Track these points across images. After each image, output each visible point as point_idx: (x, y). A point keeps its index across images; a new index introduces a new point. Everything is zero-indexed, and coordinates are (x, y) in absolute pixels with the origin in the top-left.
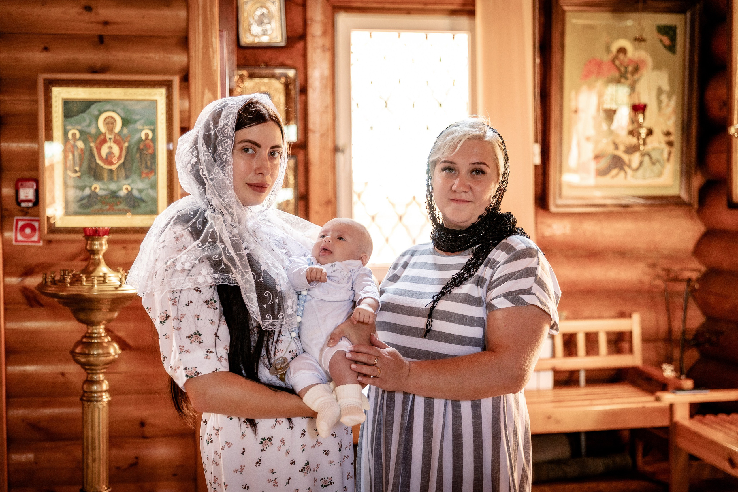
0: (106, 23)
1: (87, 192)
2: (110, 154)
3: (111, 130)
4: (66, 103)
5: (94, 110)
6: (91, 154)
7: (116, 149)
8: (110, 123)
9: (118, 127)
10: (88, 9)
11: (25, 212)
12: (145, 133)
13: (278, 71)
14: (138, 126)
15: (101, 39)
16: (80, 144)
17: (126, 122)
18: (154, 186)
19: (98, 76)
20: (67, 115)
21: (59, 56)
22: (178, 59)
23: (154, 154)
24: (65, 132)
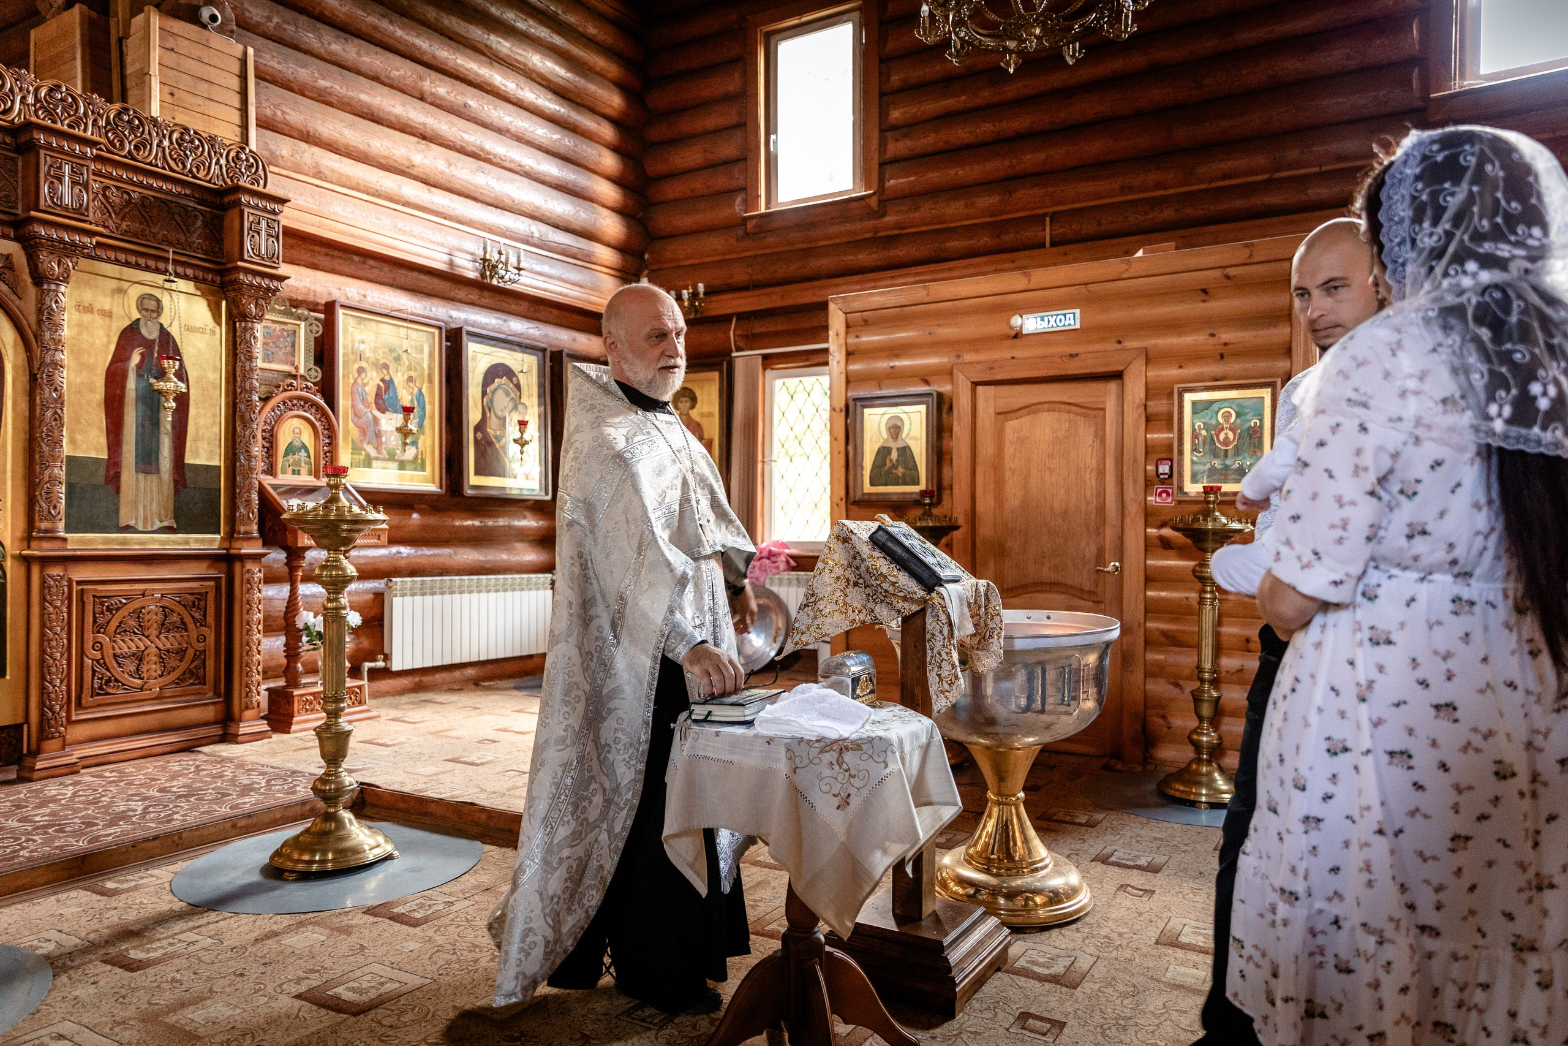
0: (1226, 344)
1: (1207, 466)
2: (1226, 438)
3: (1227, 421)
4: (1194, 403)
5: (1215, 407)
6: (1212, 439)
7: (1231, 435)
8: (1227, 416)
9: (1233, 419)
10: (1213, 335)
11: (1162, 482)
12: (1254, 422)
14: (1249, 417)
15: (1222, 356)
16: (1204, 433)
17: (1238, 415)
19: (1218, 383)
20: (1195, 412)
21: (1190, 371)
22: (1282, 365)
23: (1261, 438)
24: (1193, 425)
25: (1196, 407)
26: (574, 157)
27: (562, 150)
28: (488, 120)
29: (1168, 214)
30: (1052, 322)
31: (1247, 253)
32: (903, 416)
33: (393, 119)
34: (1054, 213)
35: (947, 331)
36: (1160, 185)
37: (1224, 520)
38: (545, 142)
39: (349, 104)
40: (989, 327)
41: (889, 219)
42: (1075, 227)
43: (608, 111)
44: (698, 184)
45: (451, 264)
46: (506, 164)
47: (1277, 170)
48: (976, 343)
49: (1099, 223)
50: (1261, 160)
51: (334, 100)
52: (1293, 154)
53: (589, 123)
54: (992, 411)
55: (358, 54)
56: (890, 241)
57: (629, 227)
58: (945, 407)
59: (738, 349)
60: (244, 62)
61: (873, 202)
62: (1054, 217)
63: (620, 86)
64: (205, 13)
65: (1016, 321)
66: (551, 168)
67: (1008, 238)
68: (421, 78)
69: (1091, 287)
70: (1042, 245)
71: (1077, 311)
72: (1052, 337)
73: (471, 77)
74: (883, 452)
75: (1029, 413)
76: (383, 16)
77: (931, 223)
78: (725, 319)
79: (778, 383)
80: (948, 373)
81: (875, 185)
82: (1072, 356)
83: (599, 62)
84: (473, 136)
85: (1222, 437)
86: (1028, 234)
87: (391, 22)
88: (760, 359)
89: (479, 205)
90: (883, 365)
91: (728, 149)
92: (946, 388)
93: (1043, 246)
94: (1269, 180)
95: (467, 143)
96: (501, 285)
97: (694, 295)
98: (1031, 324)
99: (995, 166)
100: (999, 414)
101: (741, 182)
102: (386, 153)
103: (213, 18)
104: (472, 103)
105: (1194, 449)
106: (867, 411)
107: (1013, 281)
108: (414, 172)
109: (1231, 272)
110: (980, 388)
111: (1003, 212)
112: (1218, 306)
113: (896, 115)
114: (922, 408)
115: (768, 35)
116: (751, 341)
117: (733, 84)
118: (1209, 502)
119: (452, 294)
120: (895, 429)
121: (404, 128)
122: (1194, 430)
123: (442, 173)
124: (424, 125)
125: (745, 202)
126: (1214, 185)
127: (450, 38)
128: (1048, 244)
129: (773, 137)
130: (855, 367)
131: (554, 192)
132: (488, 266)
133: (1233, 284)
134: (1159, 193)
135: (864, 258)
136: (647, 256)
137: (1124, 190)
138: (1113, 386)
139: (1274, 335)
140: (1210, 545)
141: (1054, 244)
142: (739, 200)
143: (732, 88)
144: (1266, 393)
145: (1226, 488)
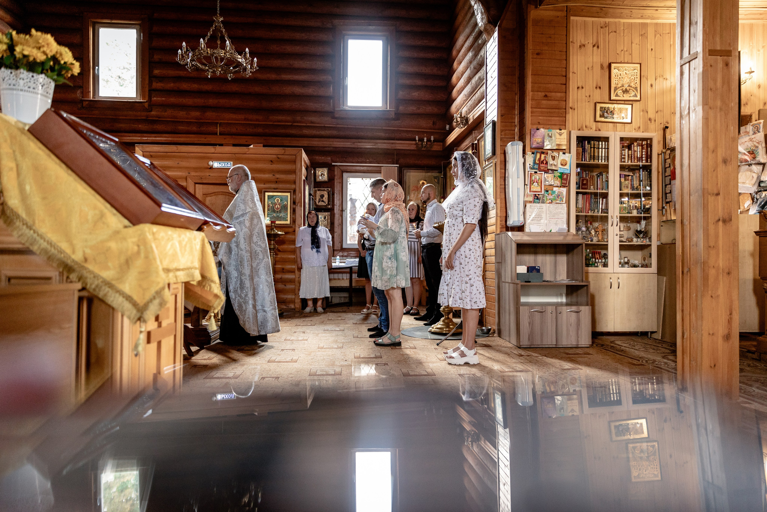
0: (278, 178)
1: (272, 216)
2: (278, 207)
4: (268, 196)
5: (274, 197)
6: (273, 207)
8: (278, 200)
10: (274, 175)
12: (285, 203)
14: (284, 201)
15: (276, 182)
16: (271, 205)
17: (281, 200)
18: (287, 215)
19: (275, 190)
20: (268, 199)
21: (267, 185)
22: (293, 186)
23: (287, 208)
24: (268, 203)
25: (270, 197)
29: (260, 130)
30: (223, 165)
31: (283, 151)
34: (221, 123)
35: (184, 164)
36: (258, 120)
37: (276, 231)
40: (201, 164)
41: (153, 113)
47: (294, 122)
48: (196, 169)
49: (237, 129)
50: (289, 118)
52: (298, 118)
54: (201, 193)
56: (154, 122)
61: (146, 105)
62: (221, 124)
65: (211, 163)
67: (203, 129)
69: (236, 155)
71: (232, 162)
72: (223, 170)
75: (215, 195)
77: (172, 118)
80: (186, 179)
81: (147, 98)
85: (276, 207)
86: (211, 129)
93: (217, 134)
94: (292, 125)
98: (216, 165)
99: (199, 101)
100: (204, 194)
101: (81, 85)
105: (268, 210)
107: (210, 149)
109: (279, 156)
110: (197, 185)
111: (201, 119)
112: (275, 166)
115: (95, 23)
118: (272, 226)
122: (268, 204)
125: (82, 93)
126: (275, 123)
128: (218, 134)
129: (97, 68)
133: (279, 160)
134: (258, 123)
135: (141, 127)
137: (245, 119)
139: (291, 177)
140: (272, 239)
141: (220, 134)
142: (79, 92)
143: (75, 41)
144: (289, 194)
145: (277, 222)
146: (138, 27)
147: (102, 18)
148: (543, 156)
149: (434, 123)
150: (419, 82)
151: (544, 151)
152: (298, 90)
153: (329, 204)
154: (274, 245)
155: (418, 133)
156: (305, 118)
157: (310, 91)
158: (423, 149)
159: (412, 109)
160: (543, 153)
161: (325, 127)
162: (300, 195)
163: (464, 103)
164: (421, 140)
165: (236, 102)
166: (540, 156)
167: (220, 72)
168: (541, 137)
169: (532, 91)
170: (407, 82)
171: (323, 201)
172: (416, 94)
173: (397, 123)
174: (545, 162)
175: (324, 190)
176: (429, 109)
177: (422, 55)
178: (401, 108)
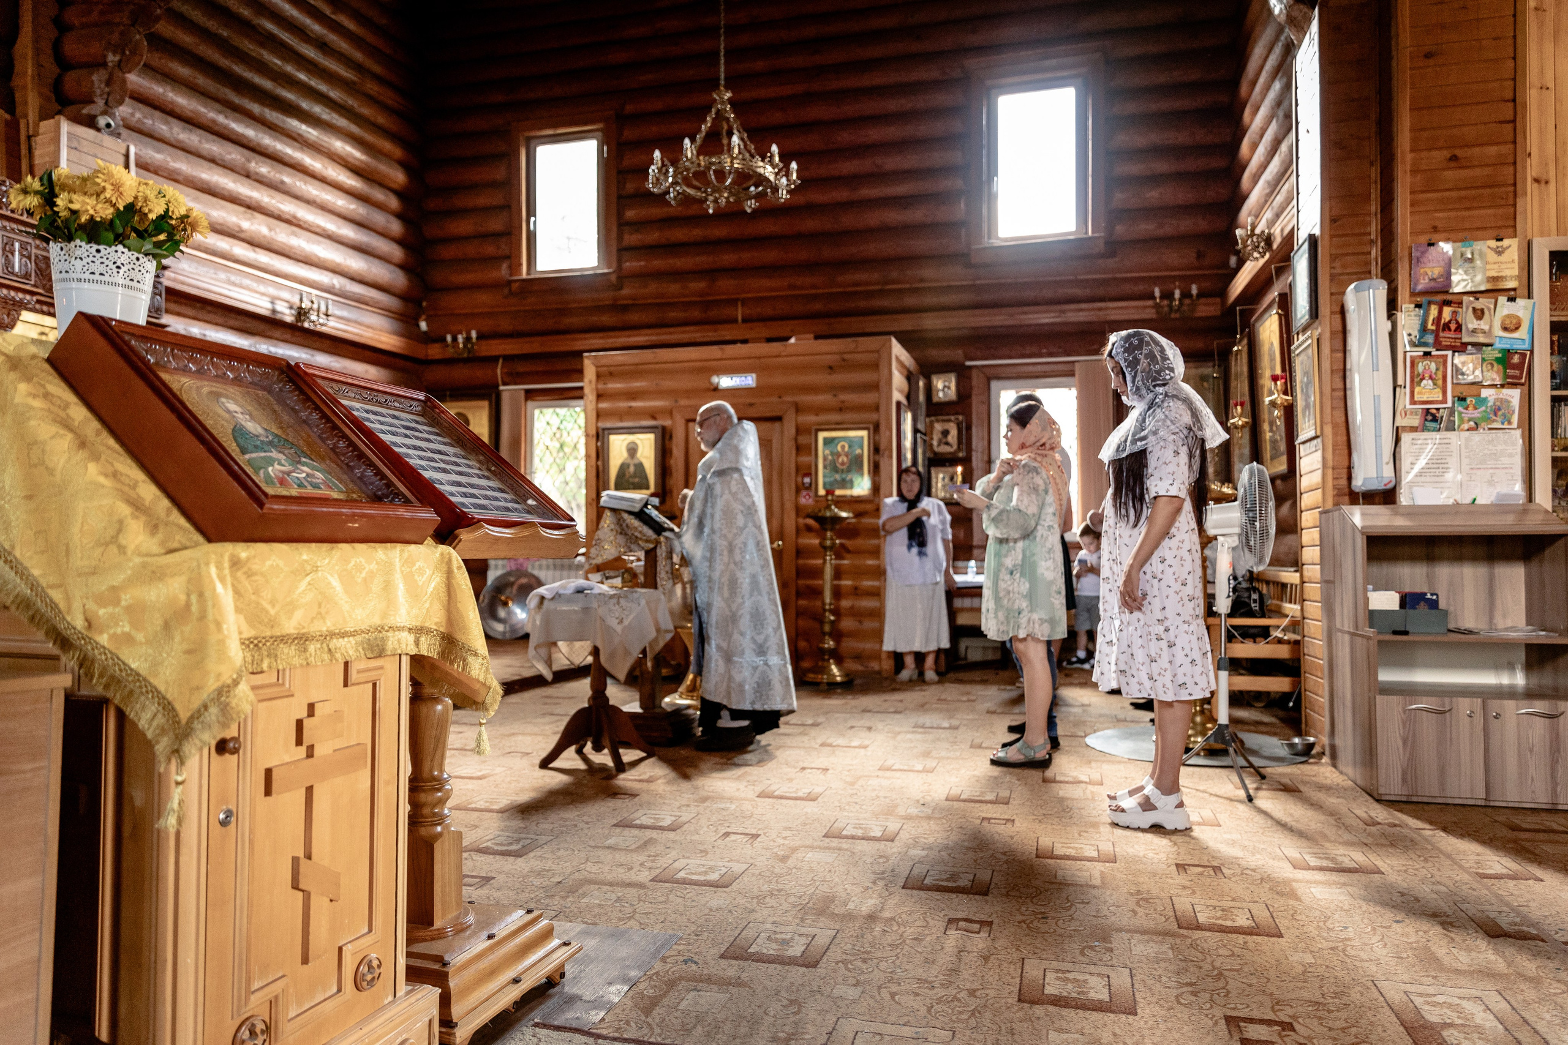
0: (843, 402)
2: (843, 461)
3: (843, 451)
4: (824, 439)
6: (835, 462)
7: (845, 459)
8: (843, 447)
9: (846, 449)
10: (835, 396)
11: (806, 488)
12: (858, 451)
13: (953, 418)
15: (840, 409)
16: (830, 457)
17: (850, 447)
19: (838, 426)
21: (823, 418)
22: (874, 416)
23: (862, 461)
24: (824, 453)
25: (828, 442)
26: (366, 223)
27: (357, 218)
28: (299, 194)
29: (818, 306)
30: (738, 382)
31: (853, 346)
32: (638, 442)
33: (226, 193)
34: (744, 298)
35: (668, 384)
36: (814, 286)
37: (836, 510)
38: (344, 211)
39: (192, 182)
40: (698, 383)
41: (625, 292)
42: (759, 310)
43: (394, 186)
44: (471, 249)
45: (274, 311)
46: (314, 229)
47: (887, 283)
48: (688, 393)
50: (876, 276)
51: (180, 178)
52: (894, 274)
53: (379, 195)
55: (200, 142)
56: (625, 308)
57: (410, 280)
58: (667, 437)
59: (505, 384)
60: (127, 156)
61: (613, 278)
62: (744, 302)
63: (403, 164)
64: (102, 121)
65: (715, 379)
66: (348, 232)
67: (713, 313)
68: (249, 161)
69: (763, 360)
70: (735, 321)
71: (754, 375)
72: (738, 391)
73: (287, 159)
74: (623, 468)
76: (220, 112)
77: (657, 298)
78: (494, 359)
79: (537, 412)
80: (670, 413)
81: (614, 265)
82: (751, 405)
83: (387, 146)
84: (288, 207)
86: (727, 312)
87: (226, 117)
88: (523, 394)
89: (291, 262)
90: (623, 404)
91: (495, 224)
92: (667, 423)
93: (737, 321)
94: (881, 290)
95: (283, 212)
96: (312, 327)
97: (468, 339)
98: (725, 382)
99: (702, 260)
101: (507, 252)
102: (221, 221)
103: (108, 125)
104: (287, 179)
105: (825, 467)
106: (612, 438)
107: (714, 351)
108: (242, 235)
109: (846, 356)
111: (708, 295)
112: (838, 378)
113: (630, 214)
114: (651, 436)
115: (528, 140)
116: (514, 378)
117: (500, 174)
118: (829, 500)
119: (269, 333)
120: (632, 450)
121: (233, 199)
122: (824, 456)
123: (264, 237)
124: (250, 198)
125: (510, 267)
126: (848, 289)
127: (270, 128)
128: (740, 321)
129: (532, 219)
130: (604, 405)
131: (351, 252)
132: (302, 313)
133: (846, 365)
134: (813, 291)
135: (606, 319)
136: (424, 304)
137: (791, 287)
138: (777, 425)
139: (869, 398)
140: (829, 526)
141: (744, 321)
142: (504, 266)
143: (498, 177)
144: (864, 433)
145: (838, 492)
146: (599, 134)
147: (541, 129)
148: (1447, 312)
149: (1200, 255)
150: (1162, 166)
151: (1449, 297)
152: (893, 216)
153: (959, 449)
154: (832, 539)
155: (1156, 280)
156: (909, 273)
157: (916, 215)
158: (1173, 316)
159: (1146, 228)
160: (1448, 303)
161: (949, 287)
162: (888, 433)
163: (1266, 201)
164: (1167, 295)
165: (770, 255)
166: (1440, 312)
167: (727, 198)
168: (1443, 263)
169: (1412, 151)
170: (1135, 169)
171: (947, 444)
172: (1154, 195)
173: (1111, 263)
174: (1453, 326)
175: (949, 421)
176: (1186, 225)
177: (1166, 105)
178: (1120, 229)
